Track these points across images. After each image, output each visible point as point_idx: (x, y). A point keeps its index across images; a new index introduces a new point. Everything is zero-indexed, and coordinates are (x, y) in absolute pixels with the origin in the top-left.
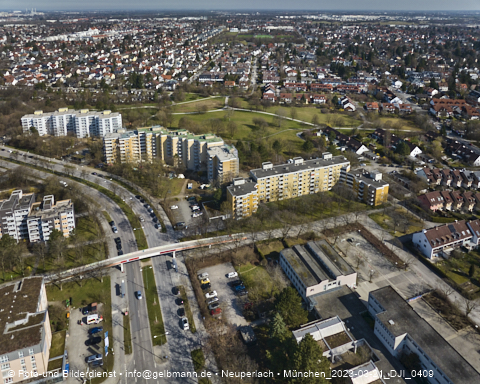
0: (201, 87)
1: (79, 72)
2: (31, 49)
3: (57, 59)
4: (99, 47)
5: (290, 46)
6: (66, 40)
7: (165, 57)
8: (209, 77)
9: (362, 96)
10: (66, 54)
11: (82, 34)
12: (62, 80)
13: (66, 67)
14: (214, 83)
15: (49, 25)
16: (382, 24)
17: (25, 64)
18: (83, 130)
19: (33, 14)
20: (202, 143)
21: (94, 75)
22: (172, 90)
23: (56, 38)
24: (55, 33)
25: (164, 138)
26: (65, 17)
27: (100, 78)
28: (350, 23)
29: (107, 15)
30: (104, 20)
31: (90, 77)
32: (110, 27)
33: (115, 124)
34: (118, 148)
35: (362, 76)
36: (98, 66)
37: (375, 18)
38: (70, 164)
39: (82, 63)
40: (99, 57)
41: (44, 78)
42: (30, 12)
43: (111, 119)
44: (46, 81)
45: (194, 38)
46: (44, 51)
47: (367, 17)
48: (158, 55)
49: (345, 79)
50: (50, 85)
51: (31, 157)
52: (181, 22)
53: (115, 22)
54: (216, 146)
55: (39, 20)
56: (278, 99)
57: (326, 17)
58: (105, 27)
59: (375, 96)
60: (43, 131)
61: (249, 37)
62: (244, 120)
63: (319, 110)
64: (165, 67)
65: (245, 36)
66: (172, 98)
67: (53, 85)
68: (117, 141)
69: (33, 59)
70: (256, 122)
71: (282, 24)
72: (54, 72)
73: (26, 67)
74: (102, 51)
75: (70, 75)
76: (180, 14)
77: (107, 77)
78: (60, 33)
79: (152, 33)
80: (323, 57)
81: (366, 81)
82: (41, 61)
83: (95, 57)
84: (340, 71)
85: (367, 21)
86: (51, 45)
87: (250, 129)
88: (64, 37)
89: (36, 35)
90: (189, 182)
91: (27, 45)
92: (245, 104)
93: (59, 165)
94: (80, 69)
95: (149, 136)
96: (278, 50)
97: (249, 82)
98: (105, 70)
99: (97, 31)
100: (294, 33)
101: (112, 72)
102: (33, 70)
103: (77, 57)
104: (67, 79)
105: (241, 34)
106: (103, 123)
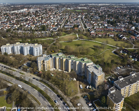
1: (22, 24)
2: (6, 16)
3: (14, 19)
4: (28, 15)
5: (89, 14)
6: (17, 12)
7: (50, 18)
8: (68, 26)
10: (17, 17)
11: (22, 10)
12: (16, 27)
13: (18, 22)
14: (71, 28)
15: (12, 7)
16: (112, 6)
17: (3, 21)
18: (26, 52)
19: (6, 4)
20: (83, 64)
21: (27, 25)
22: (56, 31)
23: (14, 12)
24: (13, 10)
25: (64, 60)
26: (17, 5)
27: (30, 27)
28: (103, 6)
29: (29, 4)
30: (28, 6)
31: (26, 26)
32: (30, 8)
33: (40, 50)
35: (119, 25)
36: (28, 22)
37: (109, 5)
38: (22, 72)
39: (23, 21)
40: (28, 18)
41: (10, 26)
42: (6, 3)
43: (38, 48)
44: (11, 28)
45: (58, 12)
46: (10, 16)
47: (106, 4)
48: (48, 17)
49: (115, 26)
50: (12, 29)
51: (5, 67)
52: (52, 6)
53: (32, 7)
55: (8, 6)
56: (96, 35)
57: (94, 4)
58: (29, 8)
60: (10, 52)
61: (74, 11)
62: (88, 45)
63: (113, 39)
64: (51, 22)
65: (73, 11)
67: (14, 30)
69: (6, 19)
71: (83, 7)
72: (13, 24)
73: (4, 23)
74: (29, 16)
75: (19, 26)
76: (51, 4)
77: (32, 26)
78: (15, 10)
79: (44, 10)
81: (122, 27)
82: (9, 20)
83: (27, 19)
85: (107, 6)
86: (12, 14)
87: (93, 50)
88: (16, 11)
89: (7, 11)
90: (80, 84)
91: (4, 14)
92: (85, 37)
93: (16, 72)
94: (23, 23)
95: (57, 58)
96: (86, 15)
98: (31, 23)
99: (26, 9)
100: (87, 10)
101: (33, 24)
102: (6, 24)
103: (21, 19)
104: (18, 27)
105: (71, 10)
106: (35, 50)
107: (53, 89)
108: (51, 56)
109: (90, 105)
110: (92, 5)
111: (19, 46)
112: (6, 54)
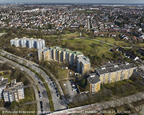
0: (72, 29)
1: (32, 22)
2: (18, 15)
3: (25, 18)
4: (39, 14)
5: (99, 15)
6: (29, 12)
7: (59, 18)
8: (74, 25)
9: (128, 34)
10: (29, 16)
11: (34, 10)
12: (26, 25)
13: (28, 21)
14: (76, 28)
15: (25, 7)
16: (127, 8)
17: (16, 19)
18: (31, 46)
19: (21, 4)
20: (75, 55)
21: (36, 24)
22: (62, 30)
23: (26, 11)
24: (26, 10)
25: (60, 52)
26: (30, 5)
27: (38, 25)
28: (117, 8)
29: (42, 4)
30: (41, 6)
31: (35, 25)
32: (42, 8)
33: (42, 44)
34: (43, 55)
35: (126, 26)
36: (38, 21)
37: (124, 6)
38: (25, 60)
39: (33, 20)
40: (38, 18)
41: (21, 24)
42: (20, 3)
43: (41, 42)
44: (21, 26)
45: (68, 12)
46: (22, 15)
47: (121, 6)
48: (57, 17)
49: (121, 27)
50: (22, 27)
51: (12, 56)
52: (64, 7)
53: (44, 7)
54: (81, 57)
55: (22, 6)
56: (99, 34)
57: (108, 5)
58: (41, 8)
59: (133, 34)
60: (17, 45)
61: (85, 11)
62: (88, 43)
63: (114, 39)
64: (59, 22)
65: (84, 11)
66: (62, 33)
67: (23, 27)
68: (43, 52)
69: (18, 18)
70: (93, 44)
71: (95, 8)
72: (24, 22)
73: (16, 21)
74: (40, 16)
75: (28, 24)
76: (63, 4)
77: (41, 25)
78: (28, 10)
79: (55, 10)
80: (111, 19)
81: (128, 28)
83: (37, 18)
84: (118, 24)
85: (122, 7)
86: (25, 13)
87: (91, 47)
88: (28, 11)
89: (20, 10)
90: (70, 71)
91: (17, 13)
92: (87, 36)
93: (21, 60)
95: (55, 51)
96: (95, 16)
97: (88, 27)
98: (40, 22)
99: (38, 9)
100: (99, 10)
101: (42, 23)
102: (18, 22)
103: (32, 18)
105: (82, 11)
106: (38, 44)
107: (47, 73)
108: (50, 49)
109: (74, 85)
110: (105, 6)
111: (25, 40)
112: (13, 45)
